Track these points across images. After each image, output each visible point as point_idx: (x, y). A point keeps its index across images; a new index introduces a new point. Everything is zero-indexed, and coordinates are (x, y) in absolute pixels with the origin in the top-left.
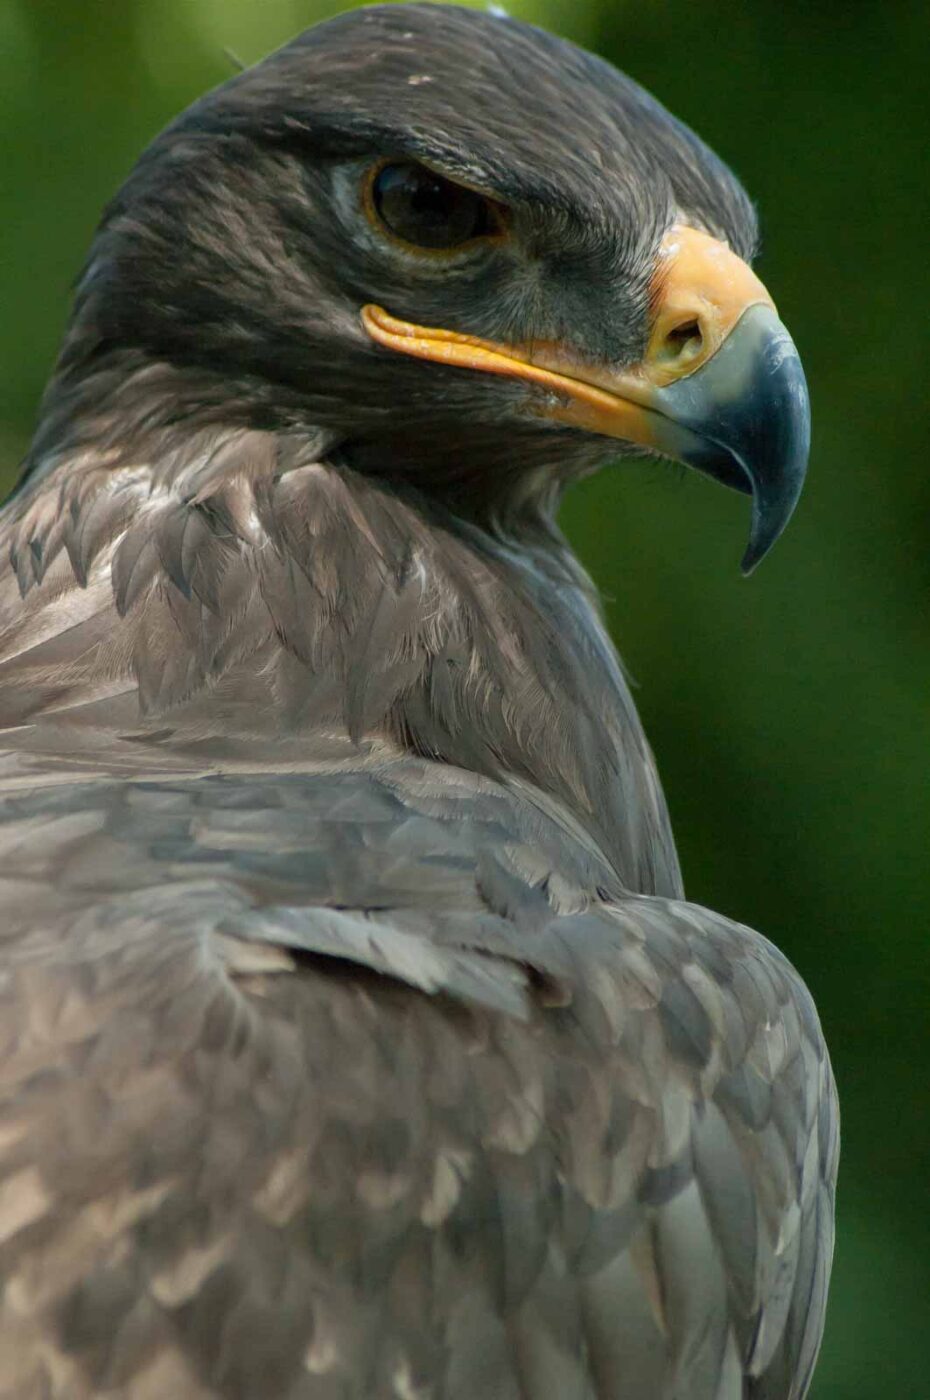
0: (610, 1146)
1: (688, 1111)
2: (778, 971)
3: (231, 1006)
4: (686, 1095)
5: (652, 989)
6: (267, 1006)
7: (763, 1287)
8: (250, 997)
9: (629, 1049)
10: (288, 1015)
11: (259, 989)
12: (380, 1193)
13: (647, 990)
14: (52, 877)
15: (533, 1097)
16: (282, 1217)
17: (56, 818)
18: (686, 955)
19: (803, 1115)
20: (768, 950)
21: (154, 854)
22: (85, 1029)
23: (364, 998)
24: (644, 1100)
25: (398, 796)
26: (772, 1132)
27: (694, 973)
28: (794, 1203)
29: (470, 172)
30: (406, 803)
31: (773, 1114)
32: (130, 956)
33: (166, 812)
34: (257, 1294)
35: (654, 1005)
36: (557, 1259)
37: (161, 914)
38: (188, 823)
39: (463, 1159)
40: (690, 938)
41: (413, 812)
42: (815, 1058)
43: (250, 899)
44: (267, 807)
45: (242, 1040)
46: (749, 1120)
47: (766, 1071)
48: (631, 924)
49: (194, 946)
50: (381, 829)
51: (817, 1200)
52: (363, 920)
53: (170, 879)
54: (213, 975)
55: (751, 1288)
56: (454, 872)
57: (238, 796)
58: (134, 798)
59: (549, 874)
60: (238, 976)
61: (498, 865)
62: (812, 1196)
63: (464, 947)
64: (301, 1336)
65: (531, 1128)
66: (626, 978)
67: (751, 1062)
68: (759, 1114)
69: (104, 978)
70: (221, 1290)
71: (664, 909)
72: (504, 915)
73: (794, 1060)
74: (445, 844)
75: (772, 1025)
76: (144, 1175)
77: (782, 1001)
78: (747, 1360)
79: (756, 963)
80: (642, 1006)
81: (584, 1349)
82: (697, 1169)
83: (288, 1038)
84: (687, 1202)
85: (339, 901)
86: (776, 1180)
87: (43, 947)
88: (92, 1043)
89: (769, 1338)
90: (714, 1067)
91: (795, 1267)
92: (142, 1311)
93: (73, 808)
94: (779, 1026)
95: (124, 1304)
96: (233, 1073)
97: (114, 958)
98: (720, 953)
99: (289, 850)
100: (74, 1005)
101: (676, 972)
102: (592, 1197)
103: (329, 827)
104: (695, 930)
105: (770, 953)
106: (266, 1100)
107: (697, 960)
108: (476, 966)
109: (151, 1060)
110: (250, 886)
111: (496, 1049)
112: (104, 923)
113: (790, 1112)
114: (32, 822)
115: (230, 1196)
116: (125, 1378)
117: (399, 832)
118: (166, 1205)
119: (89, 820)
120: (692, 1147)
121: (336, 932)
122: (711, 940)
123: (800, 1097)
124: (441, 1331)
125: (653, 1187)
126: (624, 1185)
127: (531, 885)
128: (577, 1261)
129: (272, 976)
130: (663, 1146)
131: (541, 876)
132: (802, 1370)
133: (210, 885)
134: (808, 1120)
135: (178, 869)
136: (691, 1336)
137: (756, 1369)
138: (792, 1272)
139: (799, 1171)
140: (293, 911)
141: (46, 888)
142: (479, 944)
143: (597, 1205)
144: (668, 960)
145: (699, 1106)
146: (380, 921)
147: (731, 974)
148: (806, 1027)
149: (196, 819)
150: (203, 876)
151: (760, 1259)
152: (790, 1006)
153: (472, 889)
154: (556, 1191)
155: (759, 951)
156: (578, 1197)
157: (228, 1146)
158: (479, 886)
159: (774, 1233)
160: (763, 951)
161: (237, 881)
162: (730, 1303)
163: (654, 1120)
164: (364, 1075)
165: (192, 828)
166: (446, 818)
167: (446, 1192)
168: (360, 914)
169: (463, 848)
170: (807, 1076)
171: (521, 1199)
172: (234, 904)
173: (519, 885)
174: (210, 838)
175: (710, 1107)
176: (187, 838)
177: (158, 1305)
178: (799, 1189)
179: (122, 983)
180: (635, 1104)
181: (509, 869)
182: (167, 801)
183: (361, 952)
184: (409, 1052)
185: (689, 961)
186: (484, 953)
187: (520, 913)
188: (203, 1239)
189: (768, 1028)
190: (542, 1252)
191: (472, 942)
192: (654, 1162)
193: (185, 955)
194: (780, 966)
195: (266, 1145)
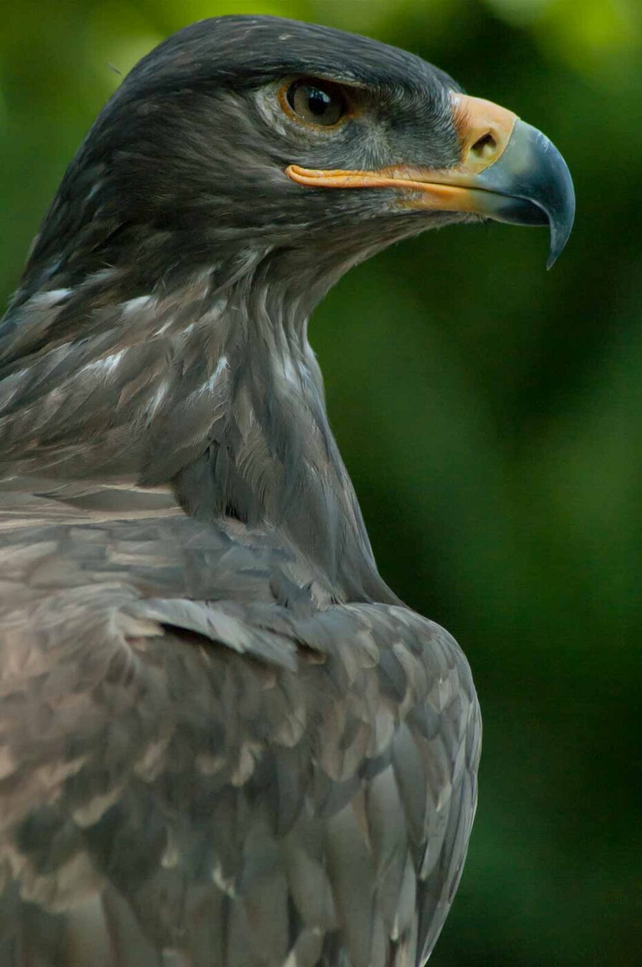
0: (344, 744)
1: (391, 727)
2: (450, 649)
3: (125, 655)
4: (390, 717)
5: (374, 657)
6: (146, 657)
7: (429, 829)
8: (137, 652)
9: (358, 691)
10: (158, 663)
11: (142, 647)
12: (208, 766)
13: (371, 657)
14: (25, 580)
15: (300, 715)
16: (151, 778)
17: (29, 545)
18: (396, 637)
19: (457, 733)
20: (446, 637)
21: (84, 567)
22: (39, 670)
23: (204, 654)
24: (365, 719)
25: (227, 533)
26: (438, 741)
27: (400, 648)
28: (449, 783)
29: (346, 75)
30: (232, 538)
31: (439, 730)
32: (70, 626)
33: (93, 542)
34: (134, 821)
35: (374, 665)
36: (310, 808)
37: (88, 602)
38: (105, 549)
39: (257, 748)
40: (399, 628)
41: (235, 543)
42: (467, 701)
43: (139, 593)
44: (150, 539)
45: (130, 677)
46: (425, 734)
47: (438, 706)
48: (363, 618)
49: (106, 622)
50: (216, 553)
51: (463, 782)
52: (205, 606)
53: (93, 582)
54: (116, 638)
55: (422, 830)
56: (258, 579)
57: (136, 532)
58: (74, 533)
59: (312, 581)
60: (130, 639)
61: (283, 574)
62: (459, 779)
63: (261, 626)
64: (159, 846)
65: (298, 734)
66: (359, 650)
67: (429, 701)
68: (431, 730)
69: (54, 639)
70: (114, 818)
71: (386, 611)
72: (286, 606)
73: (454, 701)
74: (252, 563)
75: (444, 680)
76: (71, 752)
77: (450, 667)
78: (418, 870)
79: (437, 644)
80: (367, 665)
81: (324, 860)
82: (393, 760)
83: (158, 677)
84: (386, 778)
85: (191, 596)
86: (438, 767)
87: (20, 620)
88: (44, 676)
89: (431, 858)
90: (407, 702)
91: (447, 817)
92: (67, 829)
93: (38, 539)
94: (447, 682)
95: (58, 824)
96: (124, 695)
97: (61, 627)
98: (416, 637)
99: (163, 565)
100: (35, 655)
101: (389, 648)
102: (332, 773)
103: (186, 552)
104: (403, 624)
105: (448, 639)
106: (143, 710)
107: (403, 641)
108: (268, 638)
109: (78, 688)
110: (139, 586)
111: (281, 685)
112: (54, 607)
113: (450, 730)
114: (15, 547)
115: (121, 766)
116: (56, 866)
117: (226, 556)
118: (83, 770)
119: (48, 546)
120: (391, 748)
121: (189, 615)
122: (412, 630)
123: (456, 722)
124: (241, 847)
125: (367, 769)
126: (351, 767)
127: (301, 587)
128: (321, 809)
129: (150, 639)
130: (375, 746)
131: (308, 582)
132: (450, 878)
133: (118, 585)
134: (460, 736)
135: (98, 575)
136: (385, 855)
137: (424, 876)
138: (446, 821)
139: (452, 764)
140: (165, 601)
141: (21, 586)
142: (270, 626)
143: (334, 777)
144: (384, 640)
145: (396, 724)
146: (214, 608)
147: (422, 650)
148: (463, 683)
149: (109, 547)
150: (112, 580)
151: (427, 814)
152: (455, 670)
153: (267, 589)
154: (311, 769)
155: (440, 637)
156: (324, 773)
157: (120, 736)
158: (271, 587)
159: (436, 799)
160: (443, 637)
161: (131, 583)
162: (409, 837)
163: (370, 730)
164: (203, 697)
165: (107, 552)
166: (254, 547)
167: (247, 767)
168: (203, 603)
169: (262, 565)
170: (461, 711)
171: (290, 773)
172: (130, 596)
173: (294, 587)
174: (117, 558)
175: (403, 726)
176: (103, 557)
177: (76, 827)
178: (452, 776)
179: (63, 643)
180: (358, 721)
181: (289, 577)
182: (93, 535)
183: (203, 629)
184: (228, 688)
185: (398, 641)
186: (272, 631)
187: (294, 604)
188: (105, 789)
189: (441, 681)
190: (301, 804)
191: (266, 624)
192: (369, 755)
193: (101, 626)
194: (452, 647)
195: (141, 738)
